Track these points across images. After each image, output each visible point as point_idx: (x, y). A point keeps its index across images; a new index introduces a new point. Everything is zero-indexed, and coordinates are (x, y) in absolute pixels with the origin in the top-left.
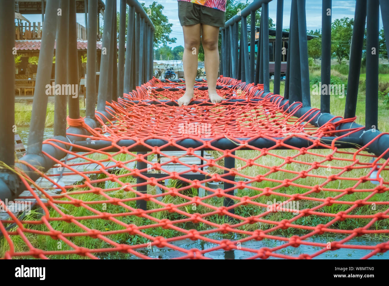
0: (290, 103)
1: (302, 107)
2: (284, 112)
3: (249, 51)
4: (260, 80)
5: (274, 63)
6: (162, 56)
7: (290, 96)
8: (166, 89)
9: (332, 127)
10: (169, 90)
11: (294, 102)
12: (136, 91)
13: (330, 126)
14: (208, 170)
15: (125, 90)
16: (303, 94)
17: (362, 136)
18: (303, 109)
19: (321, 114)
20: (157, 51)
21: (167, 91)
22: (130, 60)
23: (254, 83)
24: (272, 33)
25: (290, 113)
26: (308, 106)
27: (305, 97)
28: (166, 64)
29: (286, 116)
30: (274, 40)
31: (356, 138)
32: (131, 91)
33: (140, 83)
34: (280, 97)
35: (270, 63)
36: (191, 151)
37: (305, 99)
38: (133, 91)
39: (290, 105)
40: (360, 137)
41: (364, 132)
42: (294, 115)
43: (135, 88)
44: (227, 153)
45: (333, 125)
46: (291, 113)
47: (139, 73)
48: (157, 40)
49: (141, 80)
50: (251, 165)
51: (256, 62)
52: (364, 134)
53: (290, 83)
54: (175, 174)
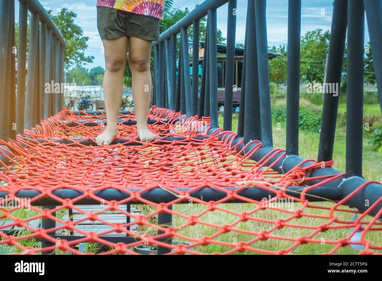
0: (245, 142)
1: (261, 147)
2: (238, 154)
3: (191, 73)
4: (205, 112)
5: (224, 89)
6: (75, 80)
7: (245, 132)
8: (80, 124)
9: (302, 173)
10: (84, 125)
11: (251, 141)
12: (41, 125)
13: (298, 172)
14: (136, 231)
15: (26, 124)
16: (263, 129)
17: (342, 186)
18: (262, 149)
19: (287, 156)
20: (68, 74)
21: (81, 126)
22: (33, 84)
23: (197, 116)
24: (222, 50)
25: (245, 155)
26: (269, 146)
27: (266, 134)
28: (80, 91)
29: (240, 159)
30: (225, 59)
31: (333, 188)
32: (35, 127)
33: (46, 115)
34: (232, 134)
35: (219, 89)
36: (113, 205)
37: (265, 137)
38: (37, 126)
39: (245, 144)
40: (339, 187)
41: (344, 180)
42: (251, 158)
43: (38, 122)
44: (162, 207)
45: (302, 171)
46: (247, 156)
47: (44, 102)
48: (68, 60)
49: (47, 112)
50: (193, 224)
51: (200, 88)
52: (345, 183)
53: (246, 116)
54: (93, 235)
